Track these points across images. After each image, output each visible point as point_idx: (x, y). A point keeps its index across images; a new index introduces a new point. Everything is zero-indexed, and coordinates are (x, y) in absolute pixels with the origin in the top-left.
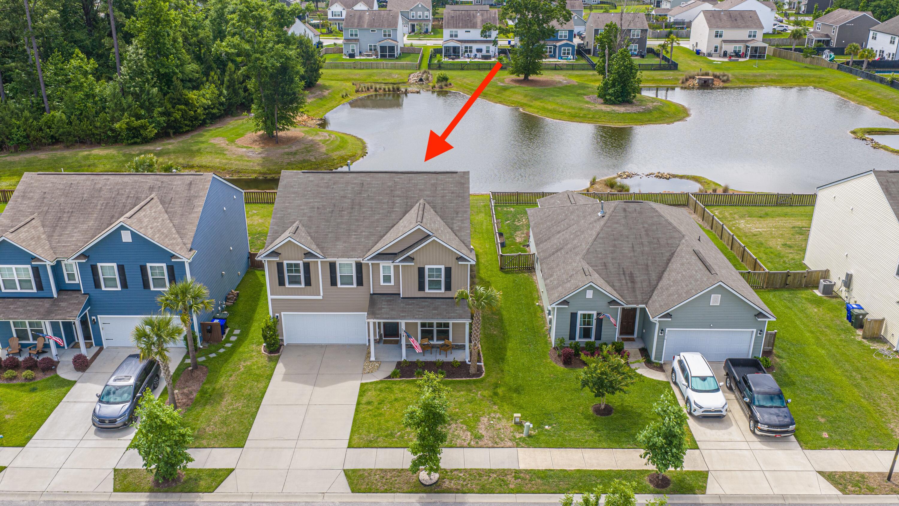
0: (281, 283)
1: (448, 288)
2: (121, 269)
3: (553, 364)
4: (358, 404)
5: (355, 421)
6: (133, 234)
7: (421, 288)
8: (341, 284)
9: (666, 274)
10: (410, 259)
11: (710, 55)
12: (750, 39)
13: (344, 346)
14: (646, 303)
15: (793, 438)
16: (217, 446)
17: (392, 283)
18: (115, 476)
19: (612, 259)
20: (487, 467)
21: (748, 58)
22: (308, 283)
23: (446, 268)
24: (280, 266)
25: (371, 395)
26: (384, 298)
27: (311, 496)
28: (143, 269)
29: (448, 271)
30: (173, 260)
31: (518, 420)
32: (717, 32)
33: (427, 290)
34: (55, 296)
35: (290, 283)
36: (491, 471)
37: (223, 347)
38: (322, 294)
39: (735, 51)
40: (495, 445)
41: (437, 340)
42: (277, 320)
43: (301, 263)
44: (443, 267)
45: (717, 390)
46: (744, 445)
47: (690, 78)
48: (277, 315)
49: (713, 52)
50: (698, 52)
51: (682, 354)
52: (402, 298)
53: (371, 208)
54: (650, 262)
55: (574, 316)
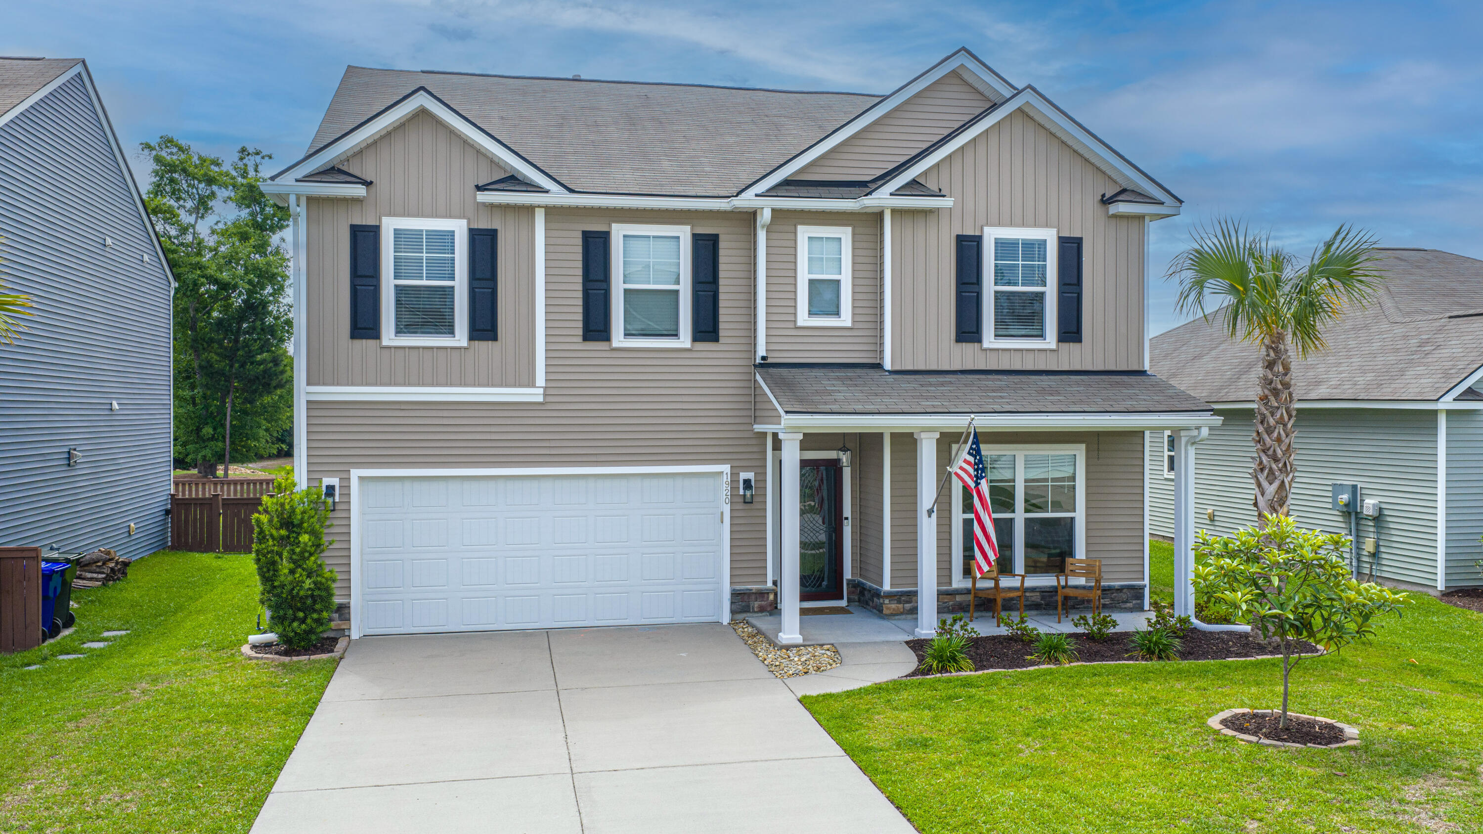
0: (364, 325)
7: (969, 327)
8: (628, 333)
10: (925, 190)
17: (846, 319)
22: (484, 325)
24: (364, 240)
29: (1072, 252)
33: (989, 339)
35: (402, 324)
38: (541, 380)
41: (1030, 569)
42: (326, 508)
44: (1050, 236)
48: (327, 481)
52: (896, 373)
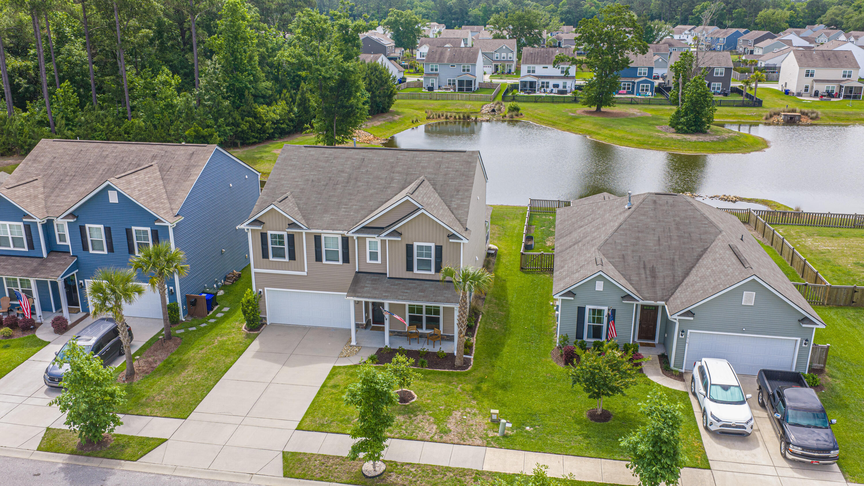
0: (265, 255)
1: (438, 269)
2: (108, 231)
3: (554, 363)
4: (324, 386)
5: (313, 403)
6: (120, 195)
7: (410, 267)
8: (326, 260)
10: (396, 233)
11: (799, 94)
12: (845, 79)
13: (328, 329)
14: (666, 301)
15: (835, 466)
16: (159, 415)
17: (379, 262)
18: (45, 434)
19: (633, 251)
20: (444, 464)
21: (842, 98)
22: (292, 257)
23: (436, 246)
24: (264, 236)
25: (340, 379)
26: (369, 277)
27: (237, 476)
28: (129, 232)
29: (439, 249)
30: (156, 224)
31: (494, 417)
32: (808, 72)
33: (416, 271)
34: (45, 255)
35: (274, 256)
36: (448, 469)
37: (206, 322)
38: (306, 270)
39: (827, 92)
40: (462, 442)
41: (427, 328)
42: (260, 295)
43: (285, 234)
44: (433, 245)
45: (742, 403)
46: (770, 471)
47: (775, 114)
48: (260, 290)
49: (803, 91)
50: (787, 92)
51: (704, 359)
52: (389, 278)
54: (677, 257)
55: (581, 311)
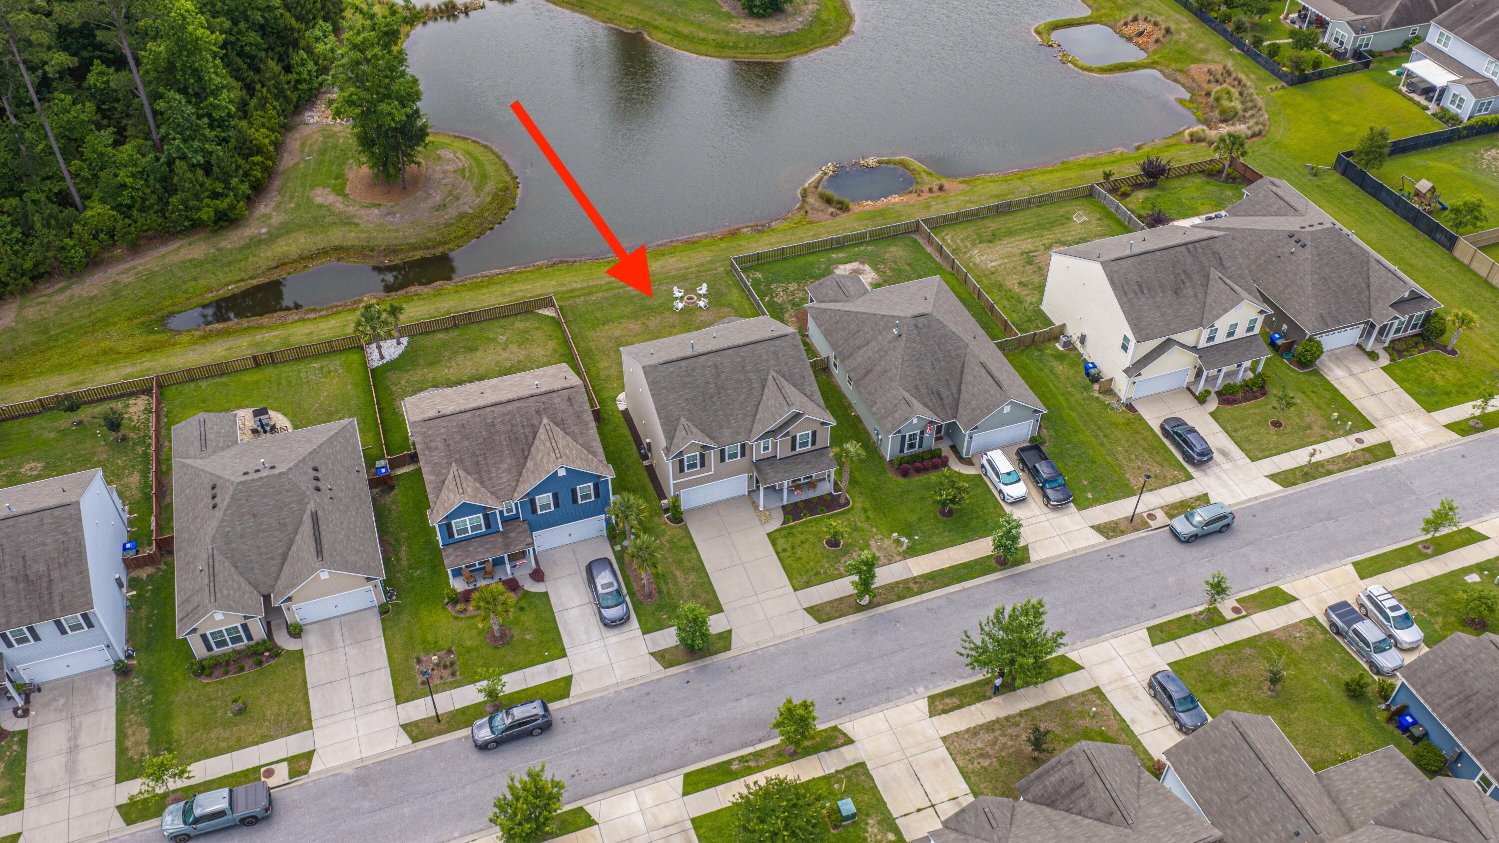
1: (813, 444)
2: (555, 496)
3: (895, 478)
4: (777, 553)
5: (784, 568)
8: (729, 460)
9: (963, 387)
10: (787, 433)
13: (728, 500)
14: (956, 418)
15: (1072, 504)
17: (770, 450)
18: (654, 657)
19: (920, 380)
20: (893, 580)
22: (703, 465)
23: (812, 432)
24: (681, 461)
25: (781, 542)
26: (765, 463)
27: (795, 634)
28: (574, 492)
30: (601, 480)
31: (895, 537)
33: (798, 449)
34: (501, 529)
36: (897, 583)
38: (713, 470)
40: (890, 562)
42: (677, 499)
43: (698, 454)
44: (810, 432)
45: (1019, 480)
46: (1043, 518)
51: (988, 453)
52: (779, 459)
53: (734, 388)
54: (949, 377)
55: (903, 437)
